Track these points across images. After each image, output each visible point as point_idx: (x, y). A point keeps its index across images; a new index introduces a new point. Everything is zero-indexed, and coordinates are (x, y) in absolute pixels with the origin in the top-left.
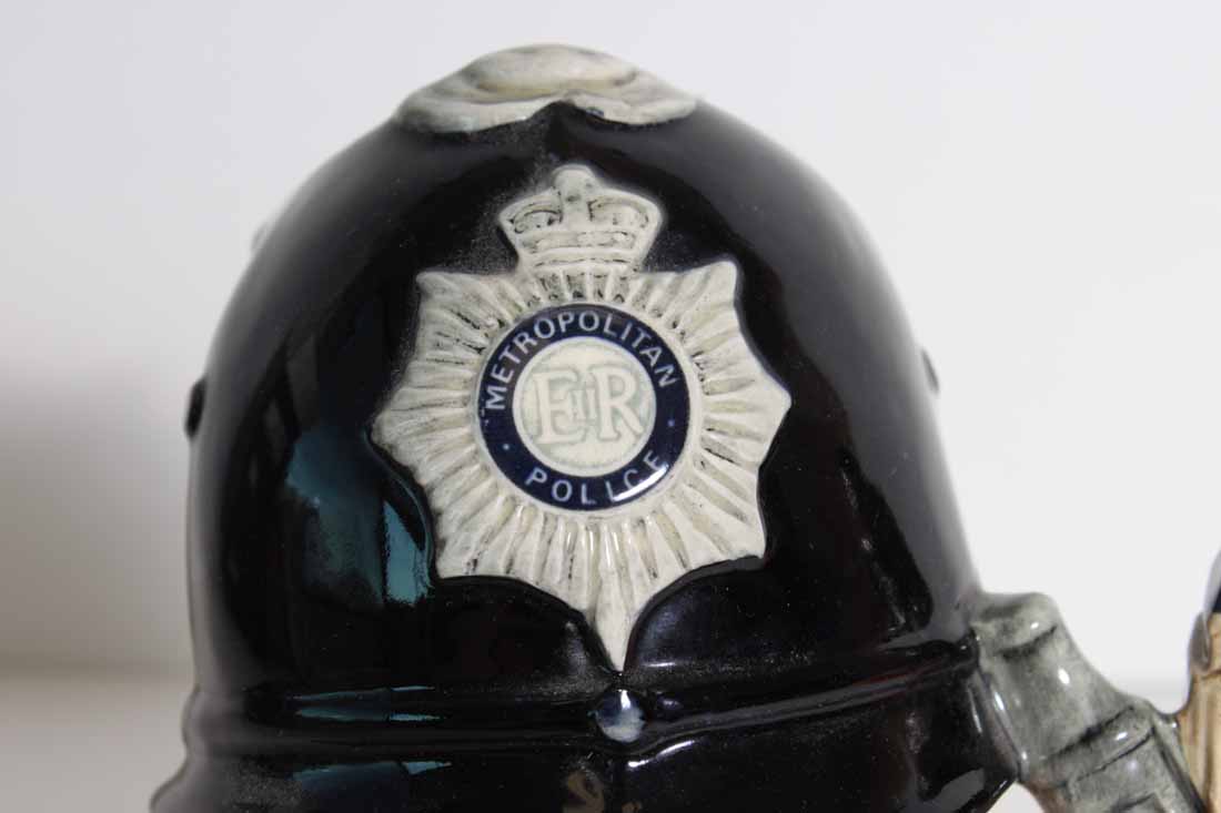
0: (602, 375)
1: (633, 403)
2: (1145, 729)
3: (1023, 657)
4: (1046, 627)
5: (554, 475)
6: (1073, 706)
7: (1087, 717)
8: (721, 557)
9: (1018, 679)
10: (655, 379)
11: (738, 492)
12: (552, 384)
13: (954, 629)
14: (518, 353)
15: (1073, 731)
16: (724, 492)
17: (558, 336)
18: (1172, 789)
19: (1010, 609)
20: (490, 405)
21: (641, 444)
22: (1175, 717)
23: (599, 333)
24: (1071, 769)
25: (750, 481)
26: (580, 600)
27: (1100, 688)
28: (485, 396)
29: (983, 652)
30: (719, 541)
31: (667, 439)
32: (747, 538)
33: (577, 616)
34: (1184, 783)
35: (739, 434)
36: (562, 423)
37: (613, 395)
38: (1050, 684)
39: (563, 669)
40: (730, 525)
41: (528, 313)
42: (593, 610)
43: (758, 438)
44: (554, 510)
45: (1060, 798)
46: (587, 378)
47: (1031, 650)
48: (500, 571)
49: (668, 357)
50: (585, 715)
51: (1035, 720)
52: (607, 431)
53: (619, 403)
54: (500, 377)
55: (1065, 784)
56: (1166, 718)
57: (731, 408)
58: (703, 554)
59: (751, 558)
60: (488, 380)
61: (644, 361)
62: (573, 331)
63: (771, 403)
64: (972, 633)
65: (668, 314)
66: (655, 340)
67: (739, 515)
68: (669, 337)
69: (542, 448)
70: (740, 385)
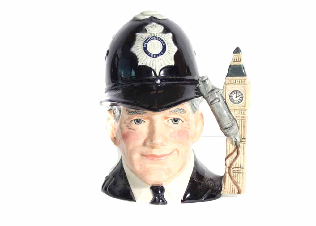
0: (157, 43)
1: (160, 47)
2: (218, 91)
3: (204, 82)
4: (207, 78)
5: (151, 54)
6: (210, 87)
7: (211, 89)
8: (169, 65)
9: (203, 84)
10: (162, 44)
11: (171, 58)
12: (151, 44)
13: (197, 78)
14: (147, 41)
15: (210, 90)
16: (170, 57)
17: (152, 39)
18: (221, 97)
19: (202, 78)
20: (144, 46)
21: (161, 51)
22: (222, 90)
23: (156, 39)
24: (209, 95)
25: (173, 57)
26: (153, 68)
27: (213, 86)
28: (144, 45)
29: (200, 82)
30: (170, 63)
31: (164, 51)
32: (172, 63)
33: (153, 70)
34: (223, 98)
35: (172, 51)
36: (152, 48)
37: (158, 45)
38: (207, 85)
39: (151, 75)
40: (170, 61)
41: (148, 37)
42: (155, 69)
43: (174, 52)
44: (151, 58)
45: (208, 99)
46: (155, 44)
47: (205, 81)
48: (145, 65)
49: (164, 42)
50: (154, 80)
51: (205, 89)
52: (157, 49)
53: (158, 47)
54: (145, 43)
55: (209, 97)
56: (221, 90)
57: (171, 48)
58: (167, 64)
59: (173, 65)
60: (144, 44)
61: (161, 42)
62: (153, 39)
63: (175, 49)
64: (198, 79)
65: (164, 38)
66: (162, 40)
67: (172, 60)
68: (164, 40)
69: (150, 51)
70: (172, 46)
